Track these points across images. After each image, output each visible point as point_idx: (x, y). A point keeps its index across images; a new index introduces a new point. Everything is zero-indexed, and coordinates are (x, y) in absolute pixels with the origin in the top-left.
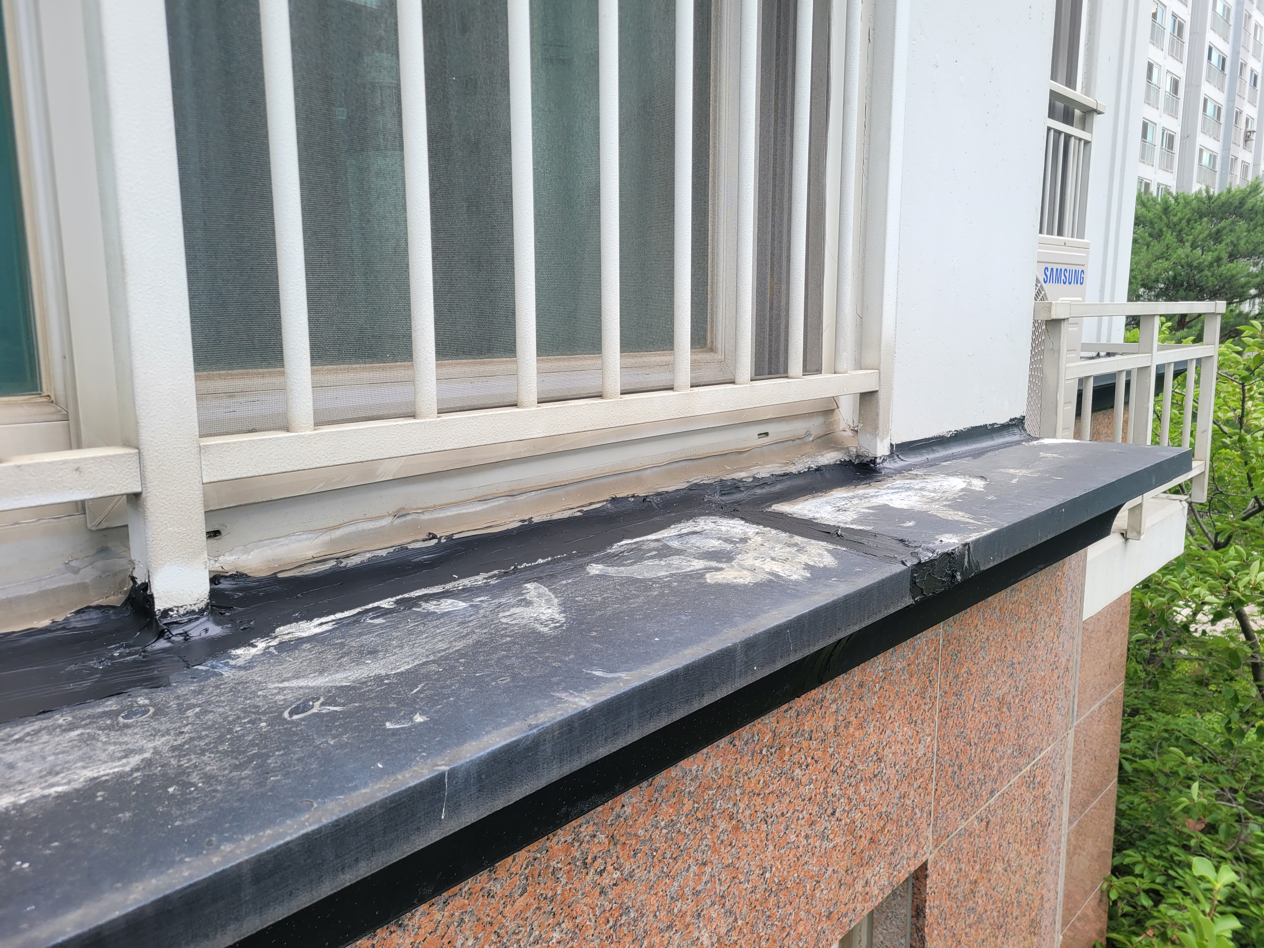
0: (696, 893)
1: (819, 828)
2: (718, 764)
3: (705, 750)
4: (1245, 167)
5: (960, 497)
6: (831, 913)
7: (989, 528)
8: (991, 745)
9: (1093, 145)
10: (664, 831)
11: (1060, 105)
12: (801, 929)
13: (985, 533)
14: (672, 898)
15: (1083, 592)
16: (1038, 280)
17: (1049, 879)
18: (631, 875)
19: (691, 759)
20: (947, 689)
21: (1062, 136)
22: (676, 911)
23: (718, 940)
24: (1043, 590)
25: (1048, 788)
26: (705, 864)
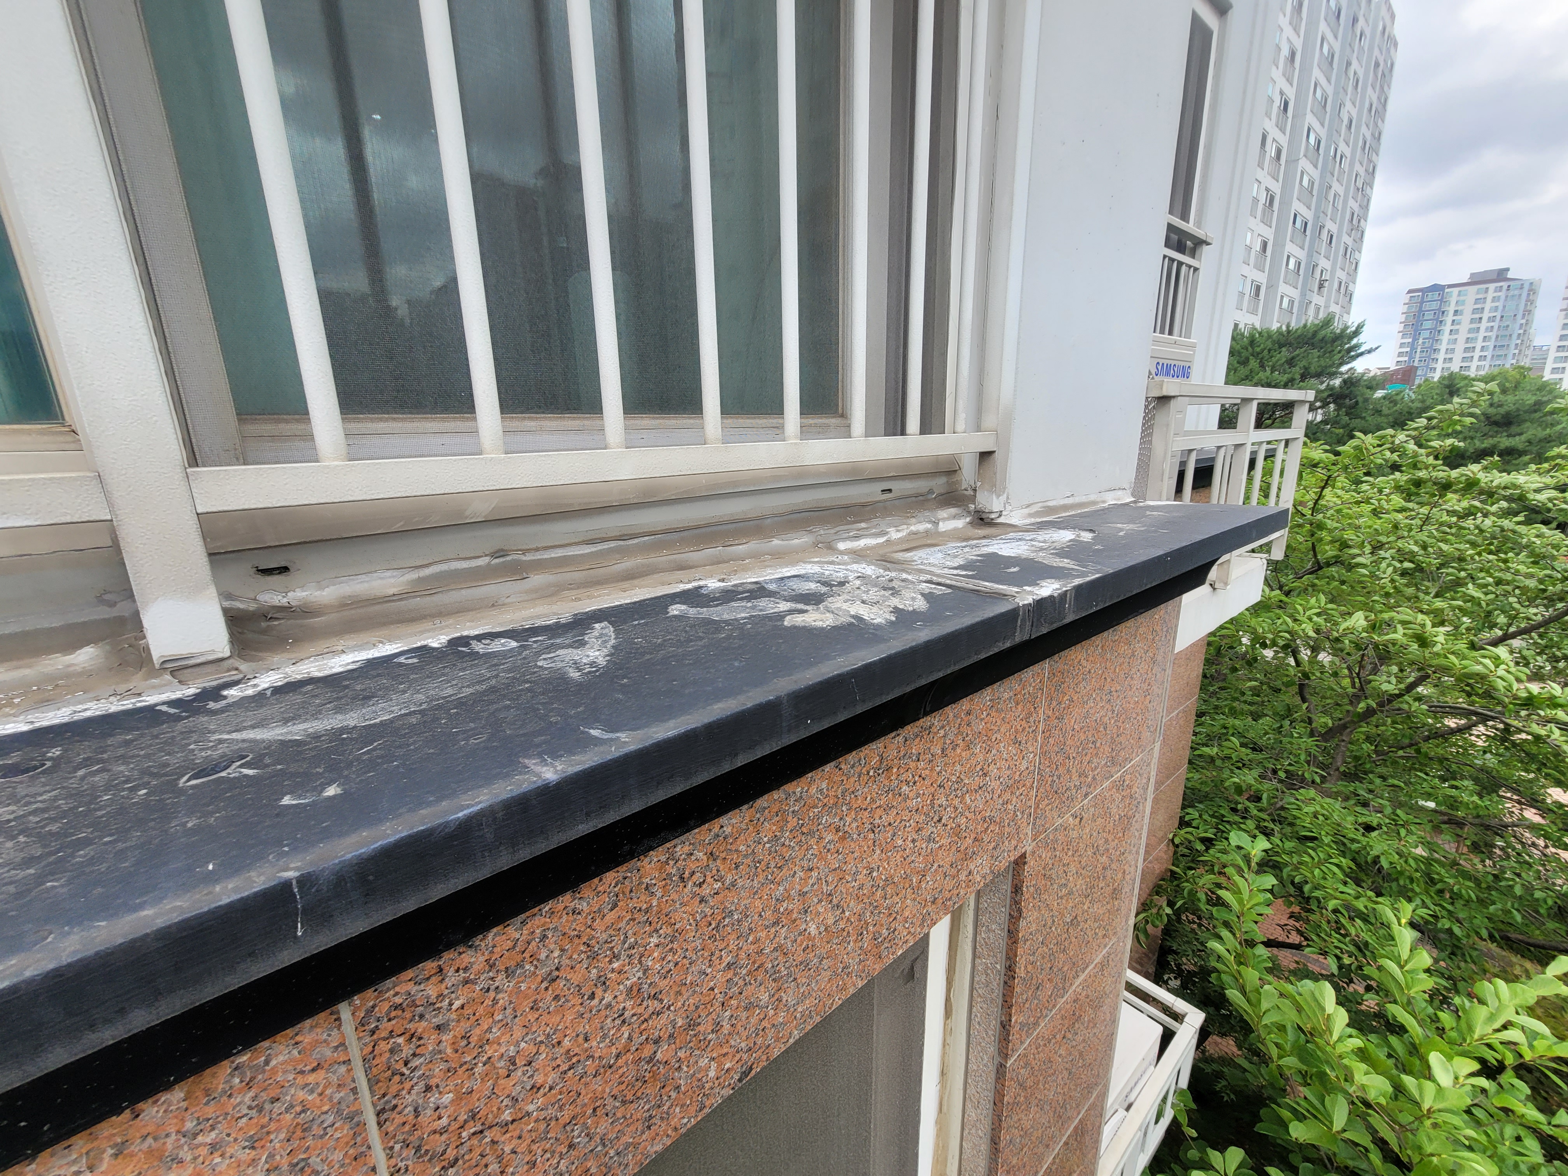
0: (802, 894)
1: (925, 833)
2: (824, 785)
3: (810, 775)
4: (1318, 309)
5: (1068, 547)
6: (935, 899)
7: (1093, 574)
8: (1088, 758)
9: (1201, 271)
10: (767, 845)
11: (1175, 237)
12: (907, 914)
13: (1088, 579)
14: (778, 900)
15: (1176, 632)
16: (1150, 373)
17: (1130, 858)
18: (733, 884)
19: (795, 783)
20: (1050, 713)
21: (1175, 263)
22: (782, 910)
23: (826, 929)
24: (1141, 631)
25: (1135, 789)
26: (811, 870)
